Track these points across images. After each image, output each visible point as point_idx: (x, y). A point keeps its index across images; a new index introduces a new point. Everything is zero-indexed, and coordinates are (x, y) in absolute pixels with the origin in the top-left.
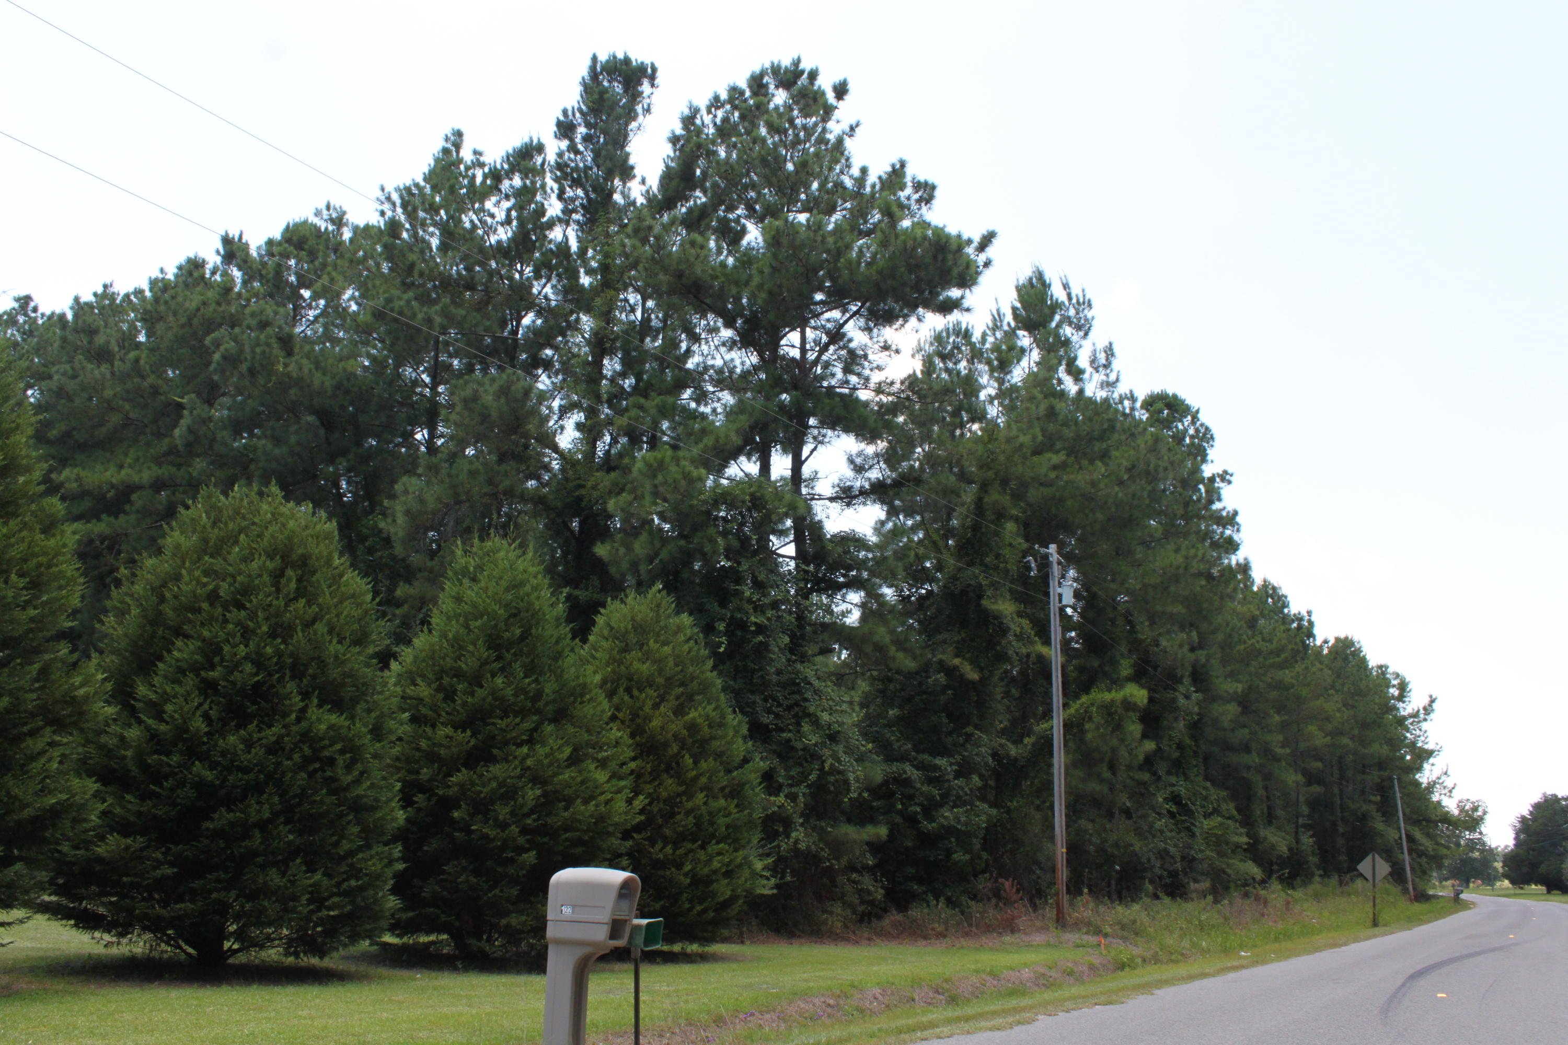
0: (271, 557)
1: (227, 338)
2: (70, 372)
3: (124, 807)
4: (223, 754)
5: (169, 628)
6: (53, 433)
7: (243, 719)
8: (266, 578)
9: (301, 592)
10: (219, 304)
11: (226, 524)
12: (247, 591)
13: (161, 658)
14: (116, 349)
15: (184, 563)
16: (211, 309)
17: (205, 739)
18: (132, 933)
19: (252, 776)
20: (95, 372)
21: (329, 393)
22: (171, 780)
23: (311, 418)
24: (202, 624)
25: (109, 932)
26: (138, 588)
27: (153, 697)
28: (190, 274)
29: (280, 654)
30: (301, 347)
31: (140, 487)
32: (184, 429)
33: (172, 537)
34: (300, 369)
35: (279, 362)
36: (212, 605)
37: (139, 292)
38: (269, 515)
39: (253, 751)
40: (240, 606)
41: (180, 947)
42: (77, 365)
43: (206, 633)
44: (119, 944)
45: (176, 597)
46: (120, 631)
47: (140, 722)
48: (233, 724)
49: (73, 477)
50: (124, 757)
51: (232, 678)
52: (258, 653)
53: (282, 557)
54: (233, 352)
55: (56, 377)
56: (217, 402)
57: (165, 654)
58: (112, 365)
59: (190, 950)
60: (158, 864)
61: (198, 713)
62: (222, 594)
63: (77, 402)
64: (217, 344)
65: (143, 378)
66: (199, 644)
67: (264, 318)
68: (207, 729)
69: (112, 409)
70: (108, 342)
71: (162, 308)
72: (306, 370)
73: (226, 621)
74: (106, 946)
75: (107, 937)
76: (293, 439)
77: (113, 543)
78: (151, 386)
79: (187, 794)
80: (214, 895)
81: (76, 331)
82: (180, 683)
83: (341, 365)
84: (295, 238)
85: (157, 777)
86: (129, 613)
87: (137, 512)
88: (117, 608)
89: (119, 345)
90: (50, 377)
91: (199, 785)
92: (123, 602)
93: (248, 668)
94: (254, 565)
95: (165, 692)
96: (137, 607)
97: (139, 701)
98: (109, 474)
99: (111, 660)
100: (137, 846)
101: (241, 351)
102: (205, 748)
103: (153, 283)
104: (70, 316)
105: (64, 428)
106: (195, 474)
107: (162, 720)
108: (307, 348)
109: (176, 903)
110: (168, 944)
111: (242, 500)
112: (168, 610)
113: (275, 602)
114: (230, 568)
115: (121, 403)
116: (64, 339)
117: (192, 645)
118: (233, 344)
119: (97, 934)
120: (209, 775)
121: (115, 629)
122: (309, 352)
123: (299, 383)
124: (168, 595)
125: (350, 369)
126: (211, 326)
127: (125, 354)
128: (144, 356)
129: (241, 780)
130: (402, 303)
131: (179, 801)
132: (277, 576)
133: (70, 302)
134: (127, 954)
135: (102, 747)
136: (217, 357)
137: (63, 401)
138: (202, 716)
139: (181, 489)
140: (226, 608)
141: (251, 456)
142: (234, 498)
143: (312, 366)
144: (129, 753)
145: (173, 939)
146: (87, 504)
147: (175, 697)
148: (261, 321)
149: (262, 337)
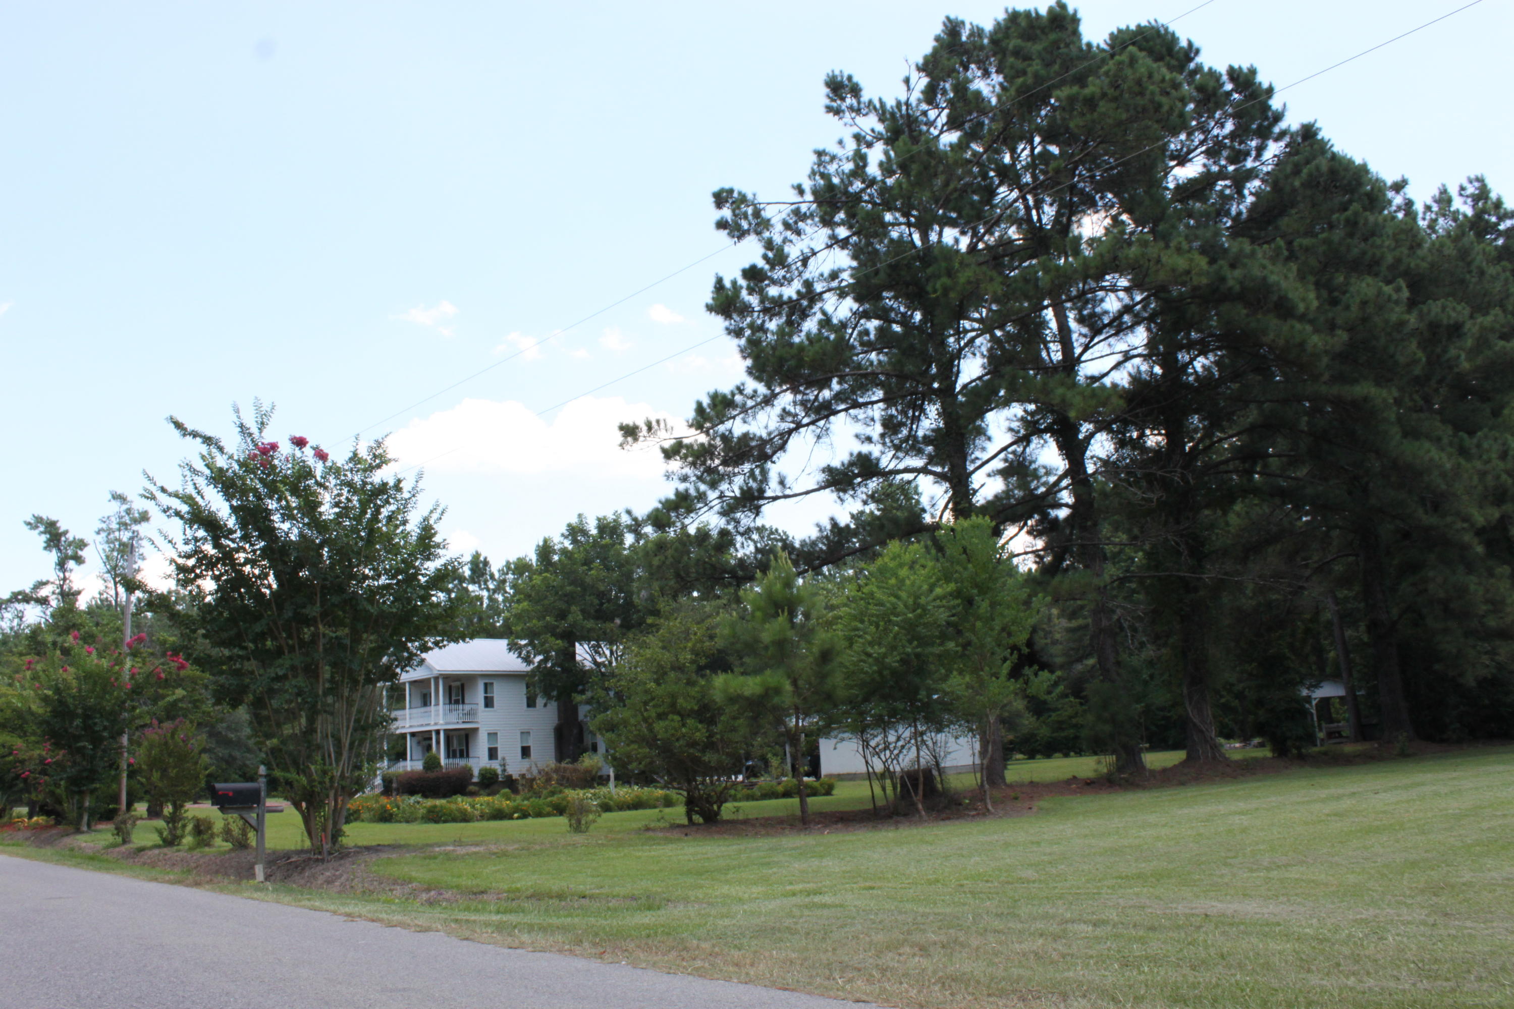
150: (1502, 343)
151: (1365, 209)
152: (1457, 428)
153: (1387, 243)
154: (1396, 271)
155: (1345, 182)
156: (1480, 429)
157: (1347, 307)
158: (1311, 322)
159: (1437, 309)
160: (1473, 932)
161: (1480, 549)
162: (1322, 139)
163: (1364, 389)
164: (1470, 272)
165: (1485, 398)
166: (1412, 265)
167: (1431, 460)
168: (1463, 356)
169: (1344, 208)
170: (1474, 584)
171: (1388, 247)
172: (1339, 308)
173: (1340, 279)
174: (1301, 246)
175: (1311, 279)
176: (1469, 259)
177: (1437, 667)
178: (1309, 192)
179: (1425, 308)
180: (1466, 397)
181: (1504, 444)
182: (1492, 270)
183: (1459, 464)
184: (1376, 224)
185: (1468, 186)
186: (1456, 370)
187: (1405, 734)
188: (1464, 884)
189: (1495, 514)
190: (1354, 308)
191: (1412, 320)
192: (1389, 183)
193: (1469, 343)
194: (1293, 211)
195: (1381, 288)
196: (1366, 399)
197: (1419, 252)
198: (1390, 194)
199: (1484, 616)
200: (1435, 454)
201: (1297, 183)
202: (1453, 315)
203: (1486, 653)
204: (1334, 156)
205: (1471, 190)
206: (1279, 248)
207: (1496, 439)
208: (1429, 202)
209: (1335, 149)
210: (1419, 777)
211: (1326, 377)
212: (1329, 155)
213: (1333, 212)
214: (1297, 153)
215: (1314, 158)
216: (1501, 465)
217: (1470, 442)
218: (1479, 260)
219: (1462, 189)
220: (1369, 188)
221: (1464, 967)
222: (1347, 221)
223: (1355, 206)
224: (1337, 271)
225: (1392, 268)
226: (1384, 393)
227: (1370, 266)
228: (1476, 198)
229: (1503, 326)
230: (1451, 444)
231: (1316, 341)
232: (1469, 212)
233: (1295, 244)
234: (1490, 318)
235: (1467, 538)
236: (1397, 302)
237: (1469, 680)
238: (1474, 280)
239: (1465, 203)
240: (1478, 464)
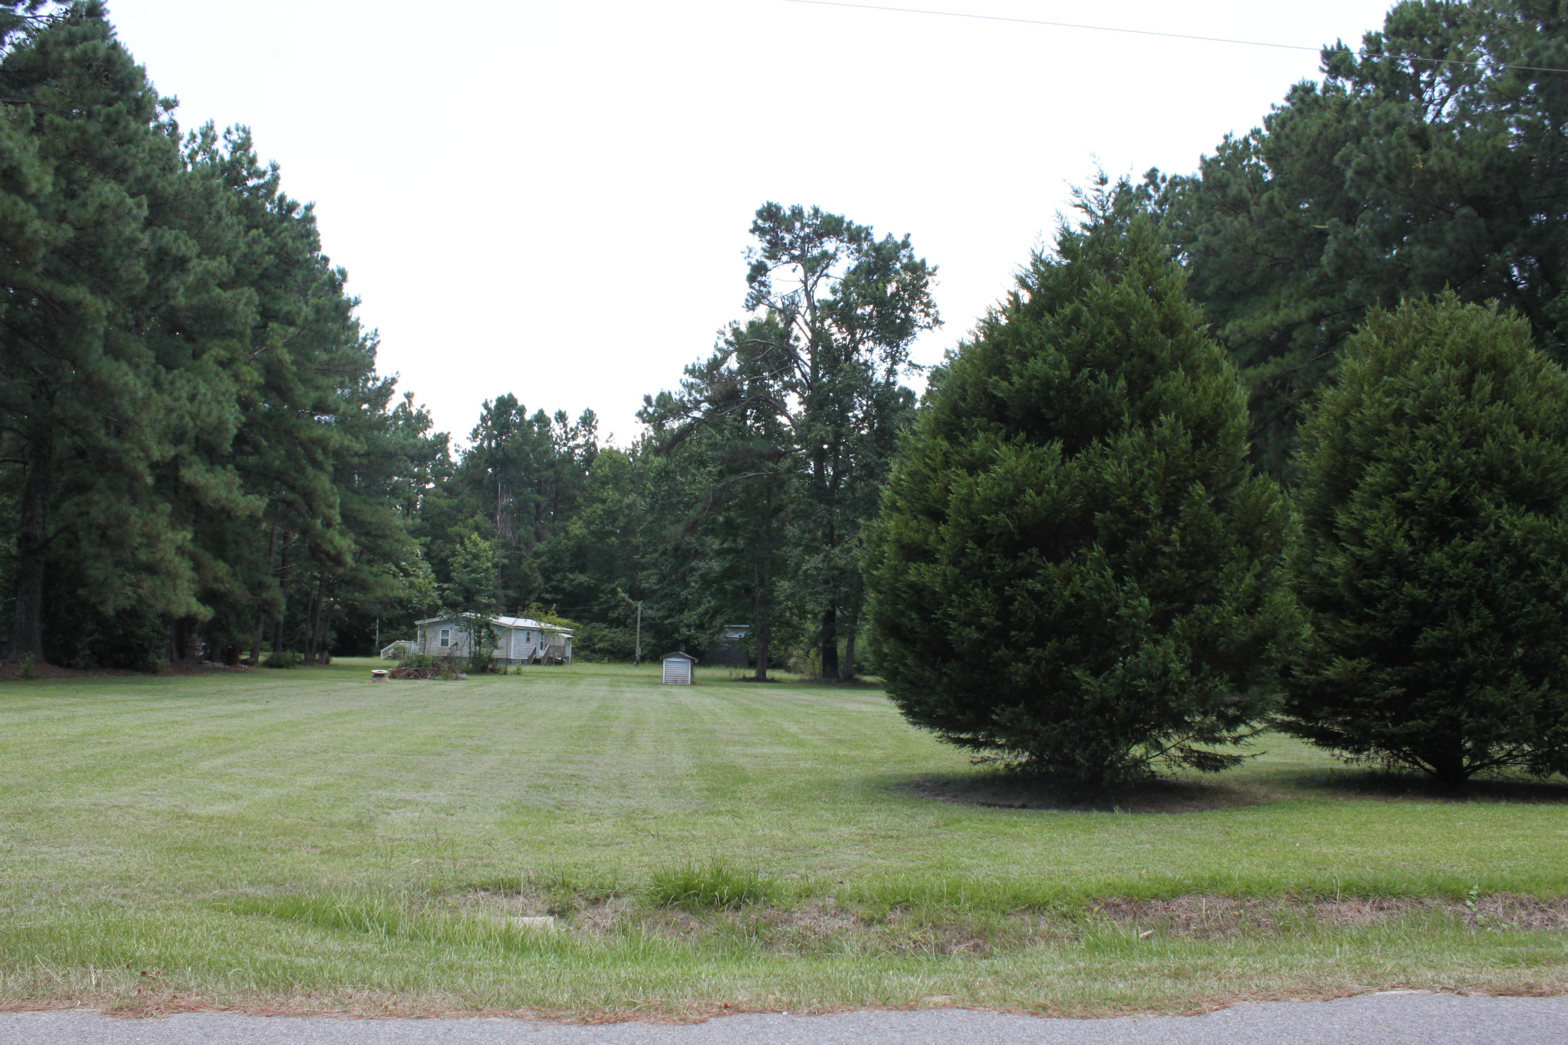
0: (1455, 363)
1: (1355, 152)
2: (1212, 229)
3: (1341, 632)
4: (1432, 571)
5: (1359, 454)
6: (1210, 290)
7: (1446, 535)
8: (1454, 387)
9: (1496, 395)
10: (1339, 122)
11: (1400, 341)
12: (1434, 403)
13: (1355, 486)
14: (1249, 195)
15: (1362, 388)
16: (1332, 130)
17: (1411, 559)
18: (1368, 750)
19: (1464, 590)
20: (1235, 223)
21: (1480, 177)
22: (1384, 602)
23: (1466, 210)
24: (1391, 445)
25: (1346, 748)
26: (1322, 420)
27: (1354, 524)
28: (1302, 100)
29: (1474, 465)
30: (1438, 139)
31: (1300, 324)
32: (1331, 255)
33: (1345, 364)
34: (1442, 160)
35: (1416, 160)
36: (1397, 425)
37: (1256, 133)
38: (1447, 322)
39: (1461, 566)
40: (1429, 420)
41: (1417, 763)
42: (1218, 222)
43: (1396, 454)
44: (1358, 760)
45: (1360, 423)
46: (1313, 464)
47: (1344, 550)
48: (1437, 539)
49: (1237, 328)
50: (1335, 585)
51: (1427, 496)
52: (1450, 466)
53: (1467, 362)
54: (1366, 164)
55: (1200, 238)
56: (1359, 219)
57: (1358, 481)
58: (1249, 212)
59: (1428, 766)
60: (1388, 685)
61: (1399, 534)
62: (1407, 411)
63: (1224, 256)
64: (1347, 161)
65: (1281, 216)
66: (1390, 465)
67: (1390, 119)
68: (1410, 549)
69: (1257, 254)
70: (1240, 191)
71: (1284, 142)
72: (1448, 160)
73: (1415, 438)
74: (1346, 762)
75: (1346, 754)
76: (1450, 237)
77: (1283, 381)
78: (1290, 222)
79: (1402, 613)
80: (1441, 711)
81: (1209, 189)
82: (1378, 507)
83: (1489, 143)
84: (1401, 27)
85: (1371, 601)
86: (1318, 446)
87: (1301, 347)
88: (1304, 443)
89: (1250, 190)
90: (1195, 239)
91: (1413, 605)
92: (1310, 436)
93: (1442, 482)
94: (1438, 375)
95: (1365, 518)
96: (1325, 438)
97: (1341, 529)
98: (1268, 318)
99: (1308, 493)
100: (1363, 667)
101: (1374, 161)
102: (1412, 568)
103: (1268, 121)
104: (1200, 176)
105: (1218, 283)
106: (1349, 297)
107: (1364, 546)
108: (1445, 137)
109: (1407, 721)
110: (1405, 760)
111: (1410, 312)
112: (1354, 437)
113: (1469, 410)
114: (1412, 384)
115: (1265, 246)
116: (1200, 200)
117: (1383, 468)
118: (1363, 156)
119: (1337, 751)
120: (1421, 594)
121: (1308, 463)
122: (1449, 140)
123: (1444, 175)
124: (1351, 422)
125: (1500, 144)
126: (1334, 145)
127: (1259, 198)
128: (1276, 194)
129: (1453, 595)
130: (1550, 52)
131: (1394, 622)
132: (1467, 383)
133: (1198, 163)
134: (1368, 770)
135: (1315, 576)
136: (1349, 173)
137: (1211, 259)
138: (1405, 537)
139: (1339, 316)
140: (1413, 425)
141: (1407, 265)
142: (1402, 312)
143: (1455, 154)
144: (1339, 580)
145: (1409, 755)
146: (1252, 350)
147: (1374, 521)
148: (1388, 125)
149: (1393, 139)
150: (218, 290)
151: (129, 113)
152: (160, 359)
153: (141, 155)
154: (141, 187)
155: (118, 77)
156: (178, 367)
157: (84, 205)
158: (39, 206)
159: (168, 236)
160: (47, 857)
161: (150, 480)
162: (107, 23)
163: (79, 293)
164: (209, 213)
165: (190, 339)
166: (159, 185)
167: (125, 384)
168: (182, 290)
169: (109, 103)
170: (134, 513)
171: (142, 159)
172: (76, 202)
173: (84, 172)
174: (51, 123)
175: (53, 161)
176: (212, 201)
177: (81, 591)
178: (77, 70)
179: (159, 232)
180: (174, 332)
181: (195, 388)
182: (228, 219)
183: (150, 395)
184: (136, 133)
185: (235, 132)
186: (172, 302)
187: (33, 655)
188: (52, 810)
189: (171, 451)
190: (91, 209)
191: (145, 240)
192: (161, 97)
193: (191, 279)
194: (54, 83)
195: (123, 199)
196: (78, 304)
197: (170, 176)
198: (159, 109)
199: (137, 548)
200: (130, 378)
201: (67, 55)
202: (183, 248)
203: (131, 585)
204: (115, 46)
205: (234, 137)
206: (27, 115)
207: (189, 381)
208: (197, 131)
209: (119, 38)
210: (37, 701)
211: (39, 268)
212: (111, 42)
213: (96, 101)
214: (77, 23)
215: (93, 37)
216: (188, 405)
217: (165, 377)
218: (221, 205)
219: (229, 132)
220: (140, 94)
221: (27, 892)
222: (108, 117)
223: (120, 106)
224: (83, 164)
225: (139, 180)
226: (100, 303)
227: (119, 173)
228: (237, 147)
229: (224, 275)
230: (148, 374)
231: (37, 227)
232: (227, 157)
233: (46, 118)
234: (215, 264)
235: (142, 467)
236: (135, 219)
237: (109, 610)
238: (211, 222)
239: (226, 147)
240: (168, 400)
